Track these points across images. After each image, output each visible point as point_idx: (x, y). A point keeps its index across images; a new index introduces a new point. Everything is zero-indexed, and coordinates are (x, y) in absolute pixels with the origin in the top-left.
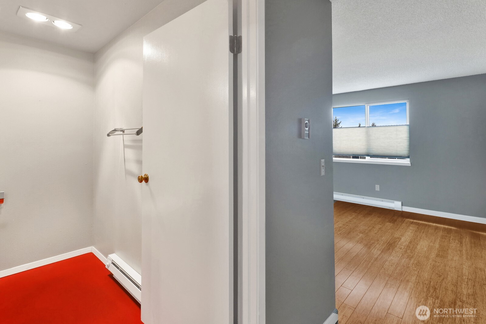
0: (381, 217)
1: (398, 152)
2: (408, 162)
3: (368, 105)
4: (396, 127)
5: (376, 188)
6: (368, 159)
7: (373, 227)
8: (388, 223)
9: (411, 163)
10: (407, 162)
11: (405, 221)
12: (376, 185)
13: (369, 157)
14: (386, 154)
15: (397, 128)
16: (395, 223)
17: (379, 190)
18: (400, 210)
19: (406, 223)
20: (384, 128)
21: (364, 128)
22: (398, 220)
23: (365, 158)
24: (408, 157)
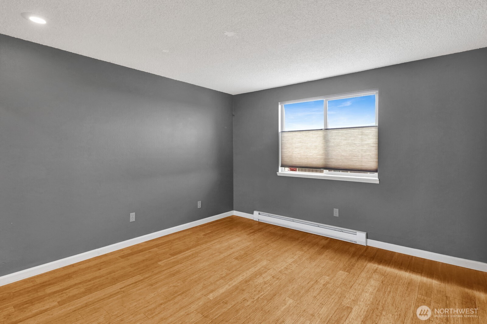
0: (335, 259)
1: (363, 164)
2: (376, 177)
3: (327, 100)
4: (361, 130)
5: (334, 212)
6: (326, 174)
7: (317, 281)
8: (340, 271)
9: (379, 180)
10: (373, 178)
11: (366, 268)
12: (334, 209)
13: (327, 171)
14: (347, 167)
15: (363, 130)
16: (352, 271)
17: (338, 216)
18: (365, 245)
19: (368, 272)
20: (346, 131)
21: (321, 131)
22: (356, 265)
23: (322, 172)
24: (375, 171)
